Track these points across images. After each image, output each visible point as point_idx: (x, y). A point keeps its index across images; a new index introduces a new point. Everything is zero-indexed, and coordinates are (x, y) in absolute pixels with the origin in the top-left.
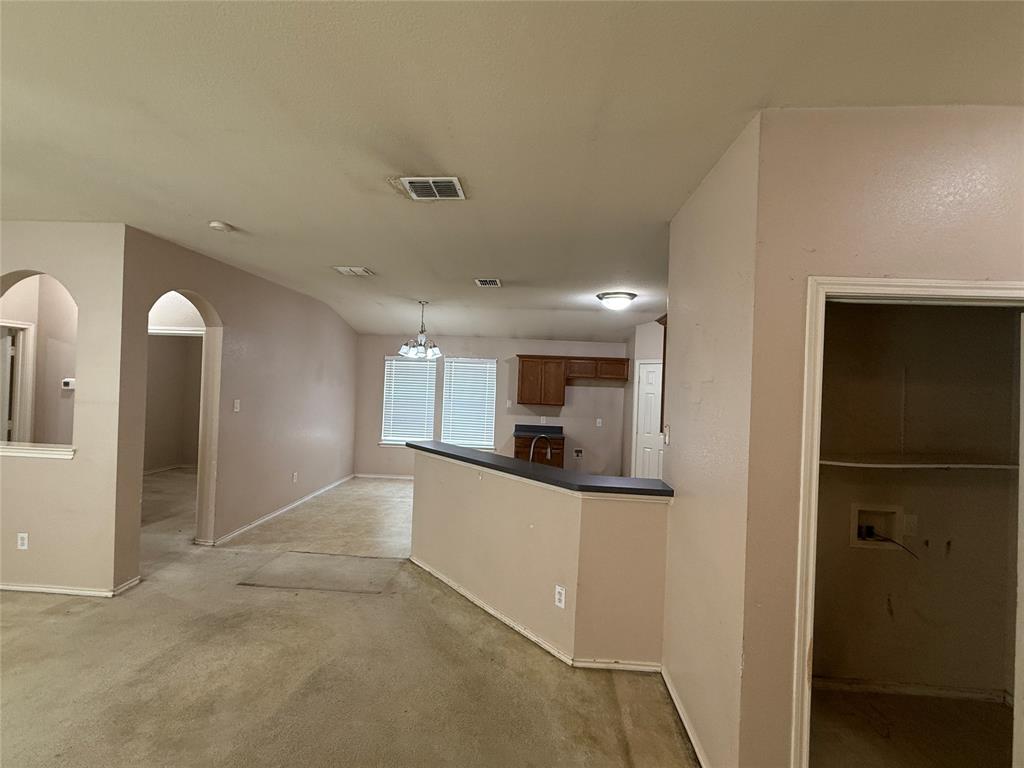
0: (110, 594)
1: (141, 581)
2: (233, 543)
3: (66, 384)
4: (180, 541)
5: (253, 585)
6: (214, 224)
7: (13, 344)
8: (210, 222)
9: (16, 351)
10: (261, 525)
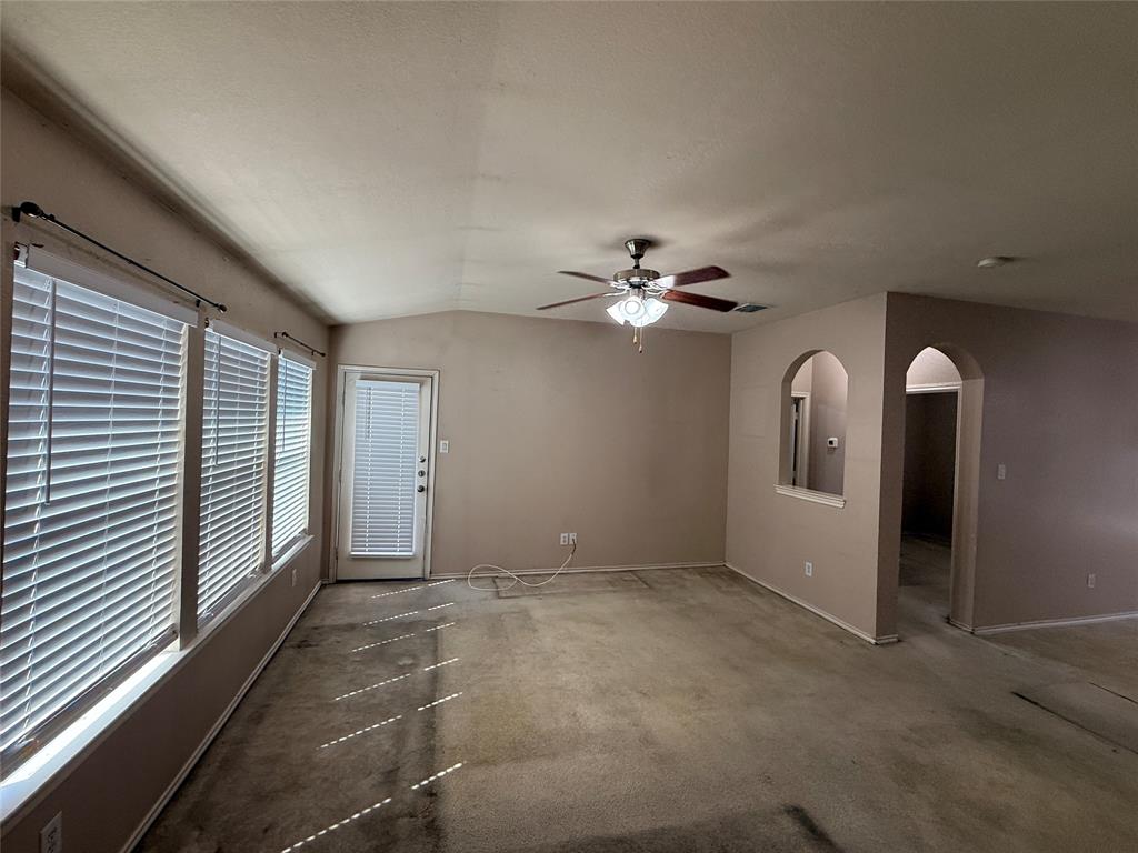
0: (873, 641)
1: (899, 641)
2: (994, 638)
3: (831, 442)
4: (933, 613)
5: (1036, 704)
6: (984, 263)
7: (797, 410)
8: (978, 262)
9: (798, 416)
10: (1036, 630)
